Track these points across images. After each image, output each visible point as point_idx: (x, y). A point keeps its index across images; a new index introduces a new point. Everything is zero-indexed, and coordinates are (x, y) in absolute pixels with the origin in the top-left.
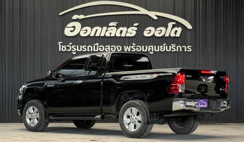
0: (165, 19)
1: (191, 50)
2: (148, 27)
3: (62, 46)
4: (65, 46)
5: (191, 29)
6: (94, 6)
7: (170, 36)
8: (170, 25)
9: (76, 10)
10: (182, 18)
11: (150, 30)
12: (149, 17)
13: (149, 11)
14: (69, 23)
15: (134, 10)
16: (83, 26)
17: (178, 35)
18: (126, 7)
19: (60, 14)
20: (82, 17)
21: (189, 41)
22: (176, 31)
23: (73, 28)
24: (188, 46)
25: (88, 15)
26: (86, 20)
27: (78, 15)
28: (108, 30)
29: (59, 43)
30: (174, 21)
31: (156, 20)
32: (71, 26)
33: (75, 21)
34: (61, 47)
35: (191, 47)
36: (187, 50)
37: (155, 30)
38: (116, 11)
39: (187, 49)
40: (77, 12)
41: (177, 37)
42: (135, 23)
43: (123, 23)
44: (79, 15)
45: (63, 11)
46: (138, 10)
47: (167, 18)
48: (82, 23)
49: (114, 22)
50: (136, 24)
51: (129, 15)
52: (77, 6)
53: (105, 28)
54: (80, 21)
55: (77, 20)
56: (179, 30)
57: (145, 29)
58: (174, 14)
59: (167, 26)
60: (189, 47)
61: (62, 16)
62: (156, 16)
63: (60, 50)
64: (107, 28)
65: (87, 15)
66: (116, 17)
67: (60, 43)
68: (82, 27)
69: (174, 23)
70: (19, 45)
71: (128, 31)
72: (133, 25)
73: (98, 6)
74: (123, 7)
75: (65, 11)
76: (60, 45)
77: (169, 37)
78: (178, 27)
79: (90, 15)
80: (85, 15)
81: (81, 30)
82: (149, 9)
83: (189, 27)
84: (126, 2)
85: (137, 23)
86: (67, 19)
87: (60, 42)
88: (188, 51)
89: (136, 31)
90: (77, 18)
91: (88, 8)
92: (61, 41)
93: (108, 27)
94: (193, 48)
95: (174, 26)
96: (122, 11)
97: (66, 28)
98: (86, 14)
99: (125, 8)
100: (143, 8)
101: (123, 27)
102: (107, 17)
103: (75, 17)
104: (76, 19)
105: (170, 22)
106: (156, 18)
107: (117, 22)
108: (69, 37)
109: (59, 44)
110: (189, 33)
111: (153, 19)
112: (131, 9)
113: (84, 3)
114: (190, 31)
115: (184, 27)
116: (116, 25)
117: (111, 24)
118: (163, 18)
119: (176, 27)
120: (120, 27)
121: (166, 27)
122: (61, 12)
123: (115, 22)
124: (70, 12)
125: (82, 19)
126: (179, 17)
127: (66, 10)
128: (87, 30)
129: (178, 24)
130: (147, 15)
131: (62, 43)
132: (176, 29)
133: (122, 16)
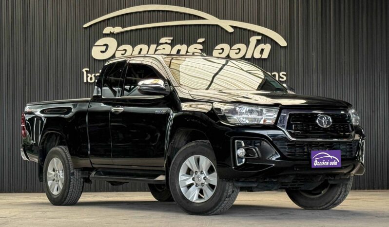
0: (245, 31)
1: (285, 78)
2: (219, 44)
3: (89, 75)
4: (93, 75)
5: (285, 47)
6: (136, 13)
7: (254, 58)
8: (253, 40)
9: (109, 19)
10: (271, 29)
11: (223, 49)
12: (220, 28)
13: (221, 19)
14: (99, 39)
15: (197, 18)
16: (120, 43)
17: (265, 55)
18: (185, 14)
19: (85, 26)
20: (118, 30)
21: (283, 65)
22: (262, 50)
23: (105, 47)
24: (281, 72)
25: (128, 27)
26: (125, 34)
27: (112, 26)
28: (157, 49)
29: (84, 70)
30: (259, 34)
31: (232, 33)
32: (102, 44)
33: (108, 37)
34: (87, 77)
35: (285, 73)
36: (279, 79)
37: (231, 49)
38: (171, 20)
39: (280, 77)
40: (110, 22)
41: (265, 59)
42: (199, 38)
43: (181, 39)
44: (114, 27)
45: (89, 21)
46: (203, 19)
47: (249, 31)
48: (118, 39)
49: (167, 37)
50: (201, 40)
51: (190, 25)
52: (110, 13)
53: (153, 47)
54: (115, 36)
55: (111, 35)
56: (267, 48)
57: (215, 47)
58: (259, 24)
59: (249, 42)
60: (283, 74)
61: (88, 29)
62: (232, 27)
63: (85, 81)
64: (157, 47)
65: (126, 27)
66: (170, 28)
67: (86, 71)
68: (119, 46)
69: (259, 38)
70: (22, 75)
71: (189, 51)
72: (196, 41)
73: (143, 13)
74: (181, 13)
75: (92, 20)
76: (85, 73)
77: (252, 59)
78: (265, 44)
79: (130, 26)
80: (123, 27)
81: (117, 50)
82: (220, 17)
83: (283, 43)
84: (185, 7)
85: (203, 38)
86: (96, 32)
87: (85, 68)
88: (281, 79)
89: (201, 50)
90: (111, 32)
91: (127, 16)
92: (87, 68)
93: (159, 44)
94: (289, 75)
95: (259, 42)
96: (180, 20)
97: (94, 47)
98: (125, 25)
99: (183, 15)
100: (212, 15)
101: (181, 44)
102: (157, 29)
103: (107, 30)
104: (109, 32)
105: (253, 36)
106: (231, 30)
107: (171, 37)
108: (99, 60)
109: (83, 73)
110: (282, 52)
111: (227, 31)
112: (193, 16)
113: (121, 9)
114: (284, 49)
115: (275, 43)
116: (170, 42)
117: (163, 40)
118: (242, 30)
119: (262, 43)
120: (176, 45)
121: (247, 44)
122: (87, 23)
123: (169, 37)
124: (100, 22)
125: (118, 34)
126: (266, 27)
127: (94, 19)
128: (125, 50)
129: (266, 39)
130: (217, 26)
131: (88, 69)
132: (262, 46)
133: (179, 27)
